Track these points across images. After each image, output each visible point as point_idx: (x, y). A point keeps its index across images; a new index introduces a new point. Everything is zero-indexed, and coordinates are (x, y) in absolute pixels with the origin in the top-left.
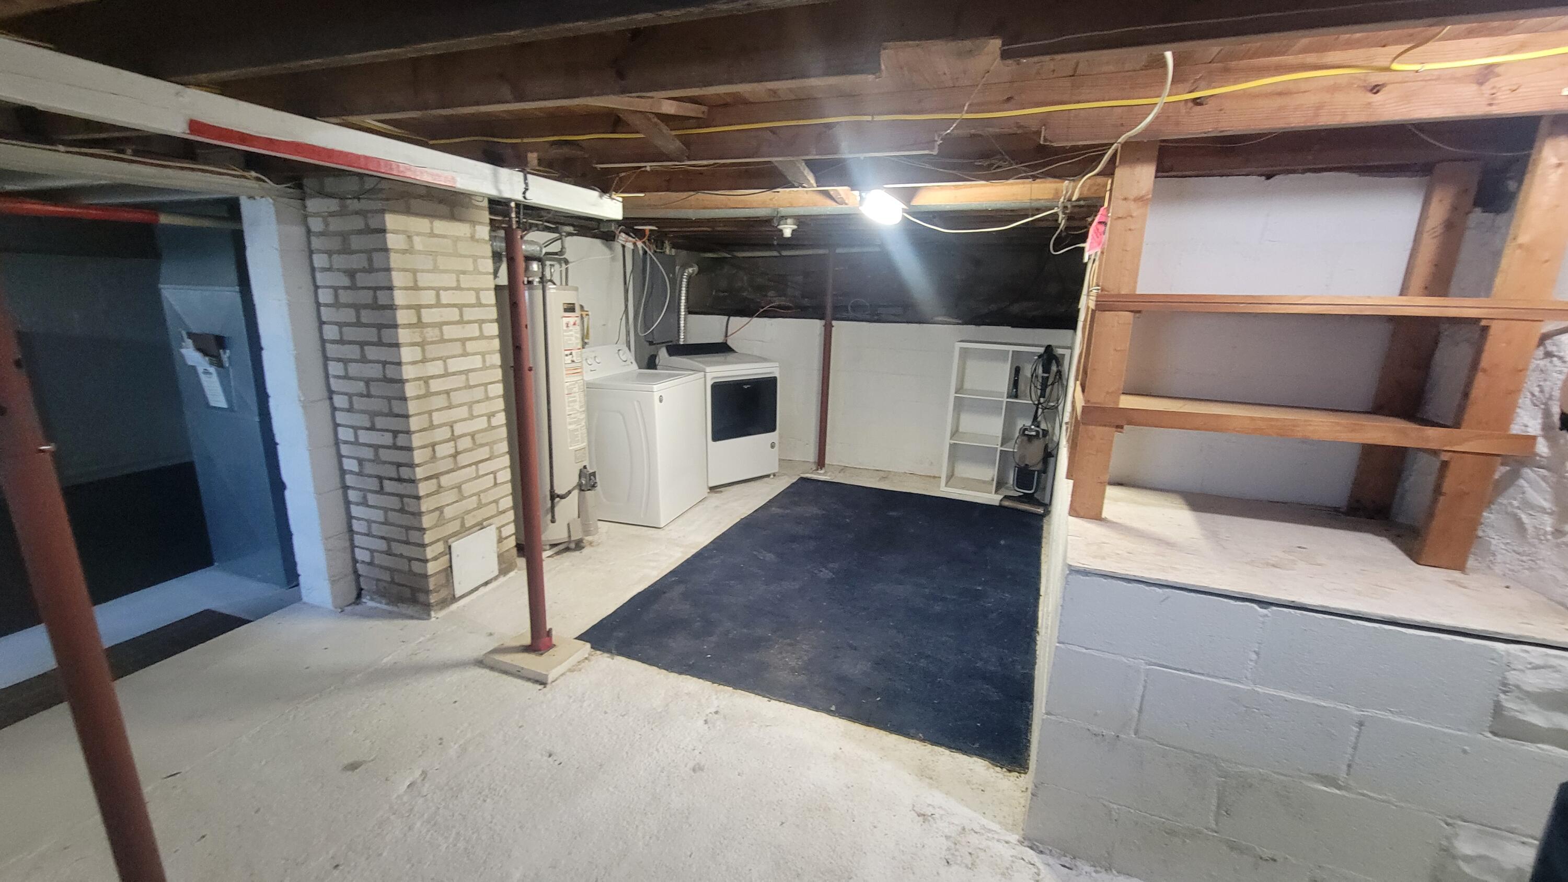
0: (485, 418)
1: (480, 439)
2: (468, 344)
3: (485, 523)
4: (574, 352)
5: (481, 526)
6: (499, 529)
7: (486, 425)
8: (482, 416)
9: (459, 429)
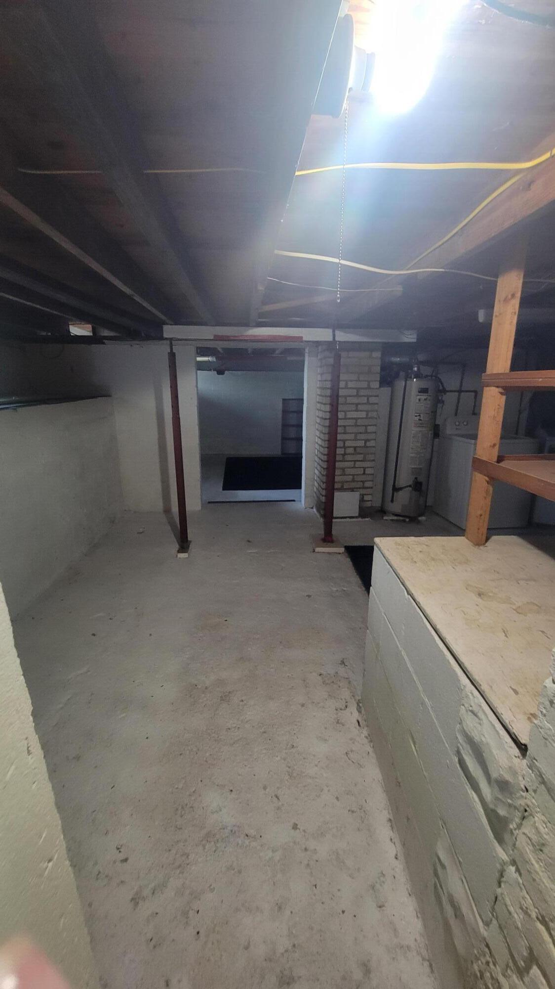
0: (363, 442)
1: (358, 450)
2: (359, 406)
3: (355, 490)
4: (421, 415)
5: (352, 490)
6: (362, 496)
7: (363, 445)
8: (362, 440)
9: (348, 444)
